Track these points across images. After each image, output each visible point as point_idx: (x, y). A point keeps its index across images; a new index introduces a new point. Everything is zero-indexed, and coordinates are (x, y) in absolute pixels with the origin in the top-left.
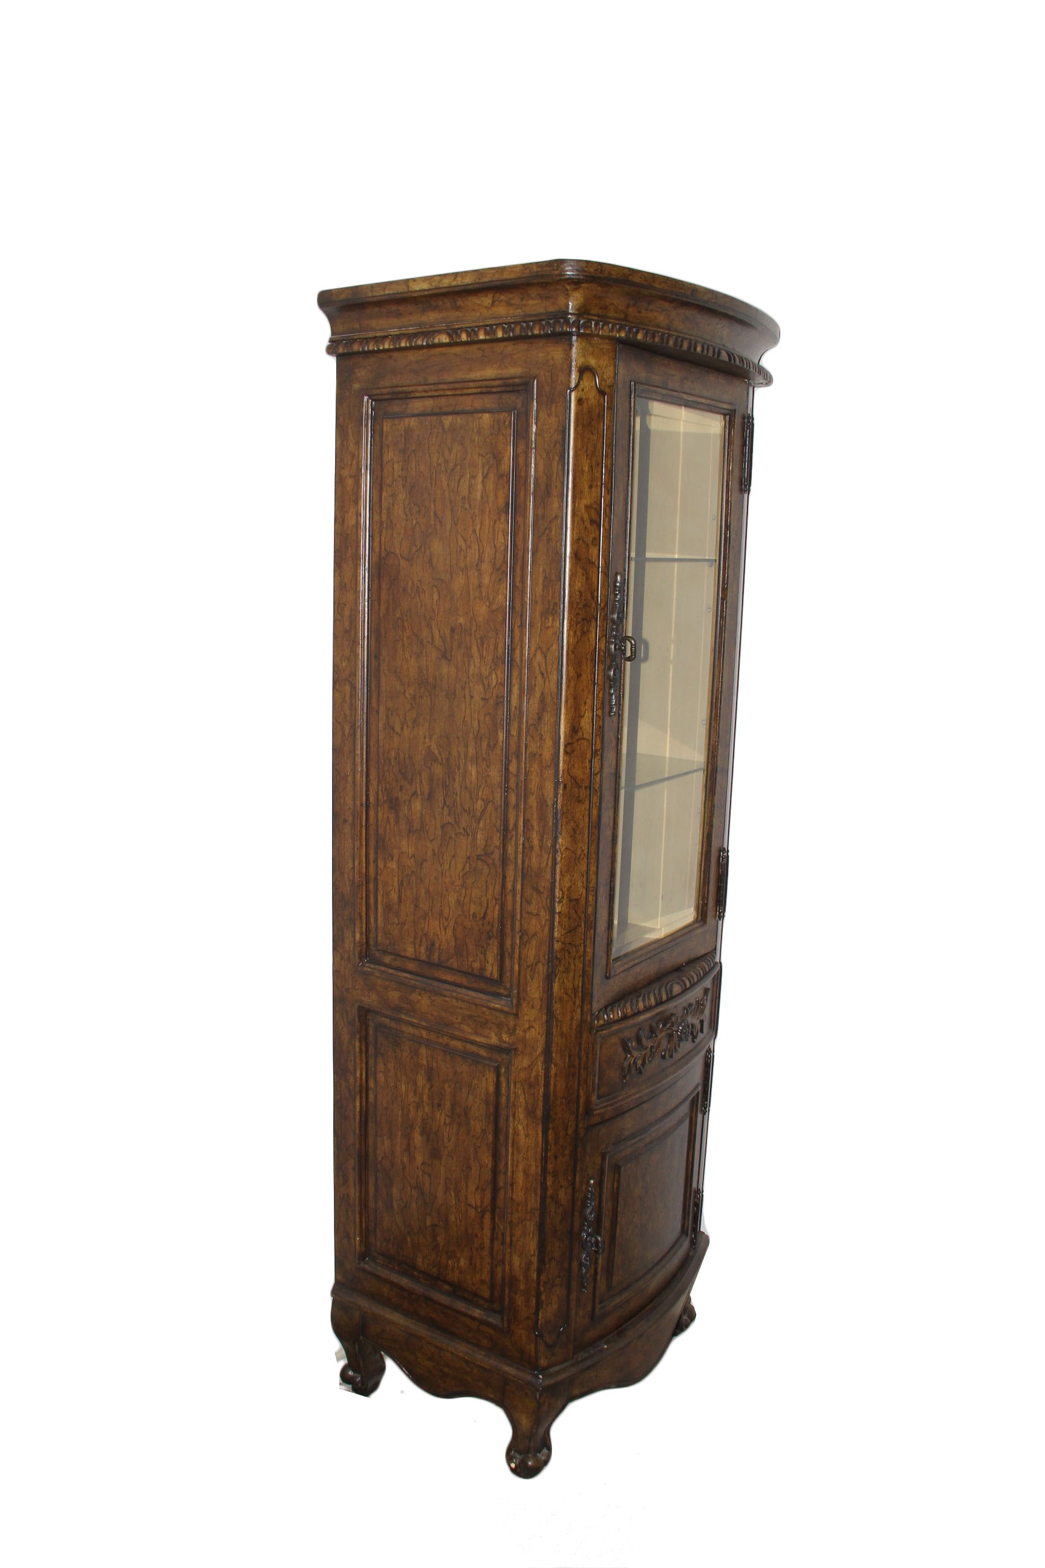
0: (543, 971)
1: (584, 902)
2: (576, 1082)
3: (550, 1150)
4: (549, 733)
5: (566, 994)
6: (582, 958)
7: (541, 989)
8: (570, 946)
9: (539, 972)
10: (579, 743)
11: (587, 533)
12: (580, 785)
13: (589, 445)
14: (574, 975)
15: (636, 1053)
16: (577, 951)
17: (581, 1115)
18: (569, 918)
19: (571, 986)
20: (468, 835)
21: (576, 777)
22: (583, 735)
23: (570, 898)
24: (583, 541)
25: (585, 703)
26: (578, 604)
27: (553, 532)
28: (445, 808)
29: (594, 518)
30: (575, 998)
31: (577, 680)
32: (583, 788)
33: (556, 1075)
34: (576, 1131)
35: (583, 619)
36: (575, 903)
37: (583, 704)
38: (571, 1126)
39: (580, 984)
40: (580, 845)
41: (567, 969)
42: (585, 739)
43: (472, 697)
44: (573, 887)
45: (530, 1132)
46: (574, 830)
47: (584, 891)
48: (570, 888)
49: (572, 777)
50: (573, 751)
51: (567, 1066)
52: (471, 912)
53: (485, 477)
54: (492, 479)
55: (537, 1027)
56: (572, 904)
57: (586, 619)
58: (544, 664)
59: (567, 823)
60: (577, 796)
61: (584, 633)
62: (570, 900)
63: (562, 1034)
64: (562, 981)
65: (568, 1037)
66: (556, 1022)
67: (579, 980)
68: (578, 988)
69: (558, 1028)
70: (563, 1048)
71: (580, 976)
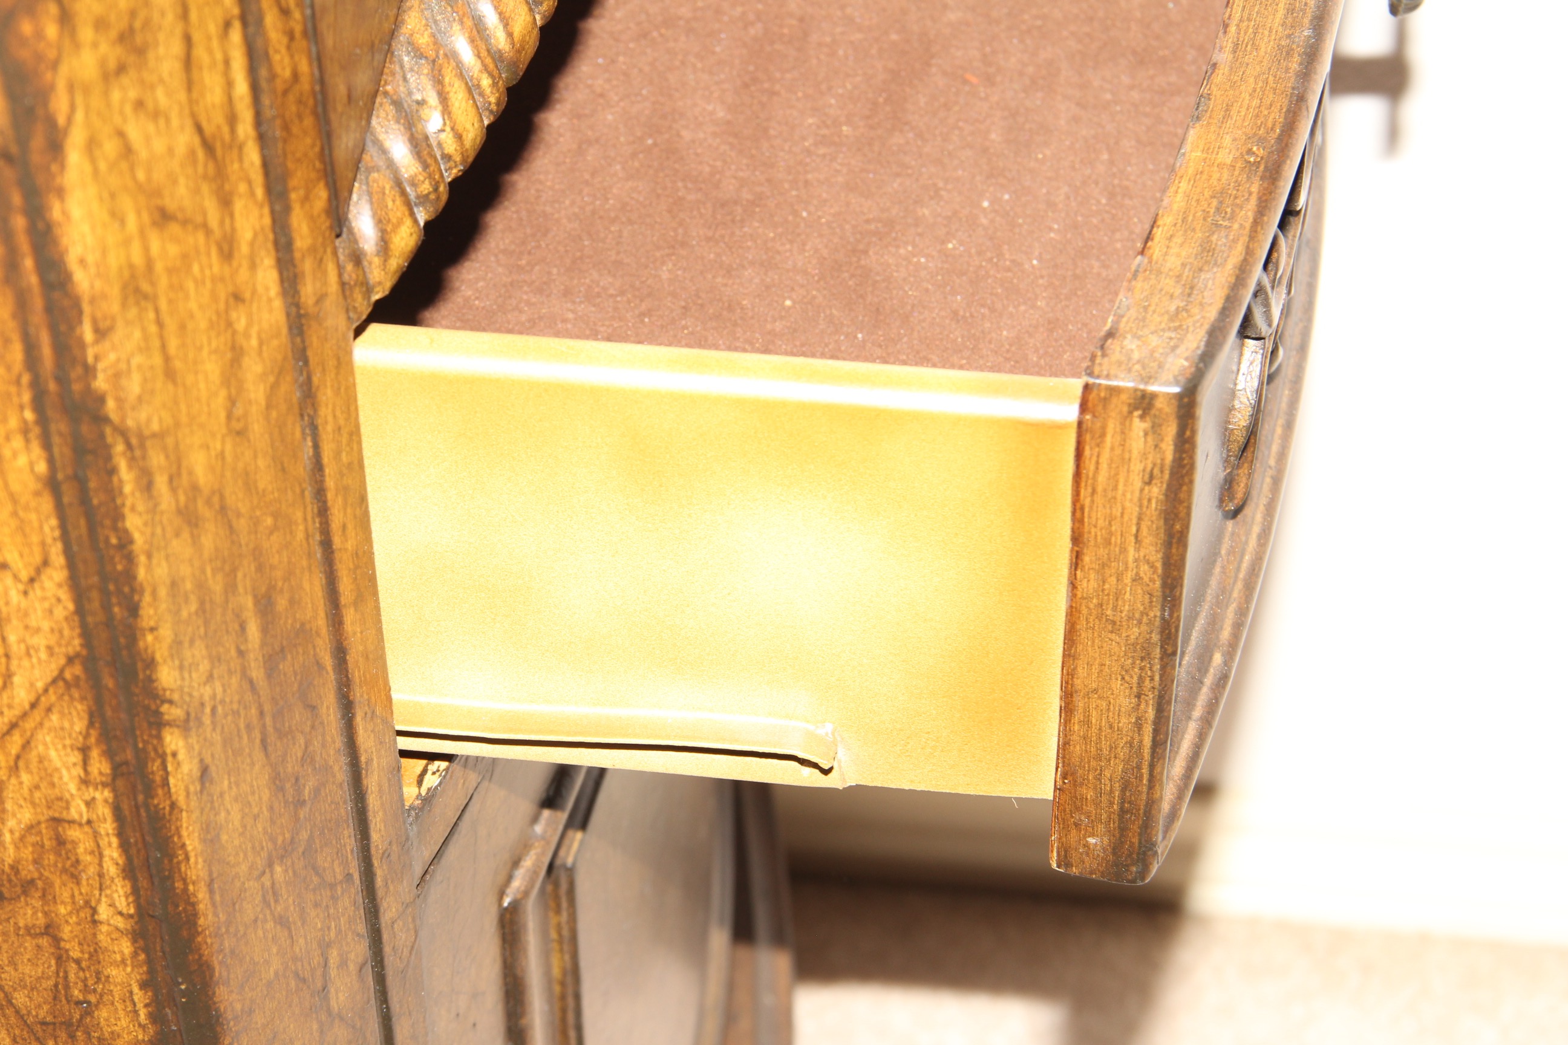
5: (162, 218)
14: (189, 42)
19: (184, 139)
30: (224, 203)
33: (201, 777)
51: (256, 673)
63: (186, 513)
64: (110, 147)
65: (236, 498)
66: (132, 461)
67: (227, 62)
68: (232, 119)
69: (161, 482)
70: (216, 585)
71: (227, 25)
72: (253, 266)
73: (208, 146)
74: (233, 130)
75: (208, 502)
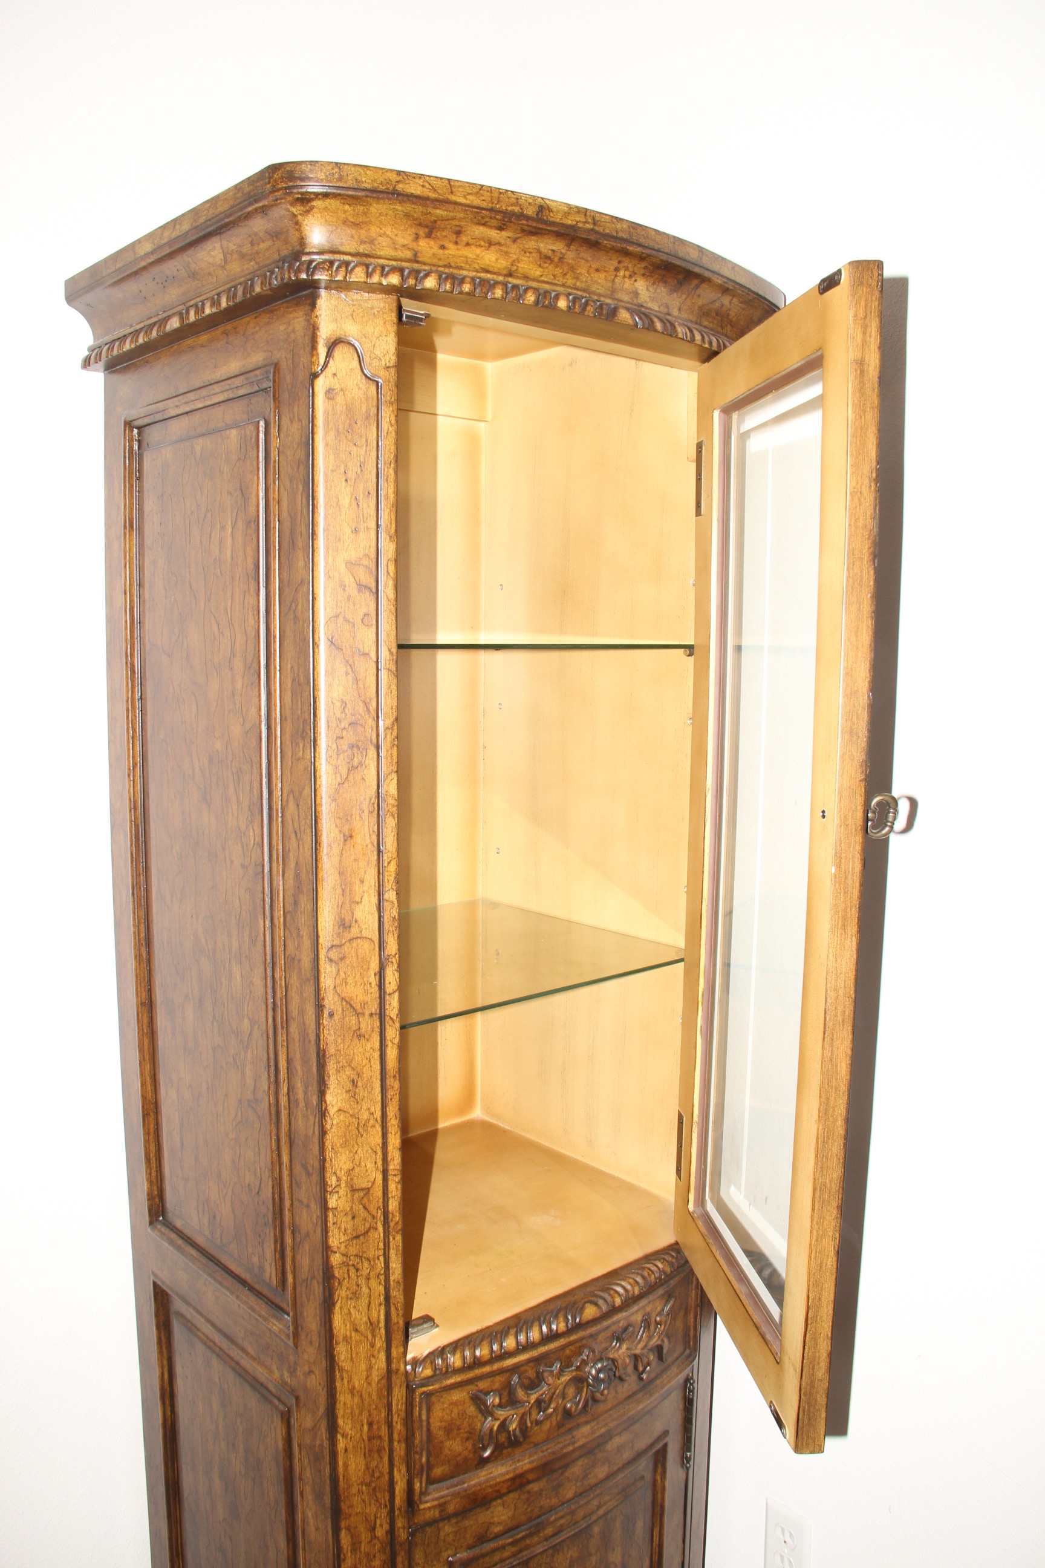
0: (319, 1292)
1: (380, 1194)
2: (386, 1459)
3: (344, 1560)
4: (306, 927)
5: (356, 1330)
6: (382, 1278)
7: (318, 1318)
8: (358, 1260)
9: (314, 1294)
10: (354, 945)
11: (352, 607)
12: (360, 1011)
13: (350, 465)
14: (370, 1303)
15: (502, 1414)
16: (372, 1267)
17: (400, 1509)
18: (353, 1218)
19: (365, 1319)
20: (238, 1067)
21: (351, 999)
22: (361, 932)
23: (352, 1187)
24: (346, 620)
25: (362, 881)
26: (340, 721)
27: (300, 606)
28: (215, 1024)
29: (364, 582)
30: (374, 1336)
31: (344, 845)
32: (367, 1016)
33: (346, 1450)
34: (392, 1532)
35: (352, 747)
36: (362, 1194)
37: (358, 882)
38: (381, 1525)
39: (382, 1317)
40: (365, 1106)
41: (354, 1294)
42: (366, 938)
43: (232, 862)
44: (357, 1170)
45: (320, 1526)
46: (353, 1081)
47: (380, 1177)
48: (349, 1172)
49: (343, 999)
50: (343, 959)
51: (365, 1438)
52: (247, 1181)
53: (234, 526)
54: (241, 528)
55: (317, 1373)
56: (357, 1195)
57: (358, 747)
58: (297, 818)
59: (338, 1071)
60: (354, 1028)
61: (352, 769)
62: (354, 1190)
63: (352, 1391)
64: (346, 1311)
65: (365, 1395)
66: (339, 1372)
67: (379, 1311)
68: (379, 1322)
69: (345, 1381)
70: (357, 1412)
71: (381, 1304)
72: (379, 1352)
73: (371, 1324)
74: (378, 1324)
75: (358, 1392)
